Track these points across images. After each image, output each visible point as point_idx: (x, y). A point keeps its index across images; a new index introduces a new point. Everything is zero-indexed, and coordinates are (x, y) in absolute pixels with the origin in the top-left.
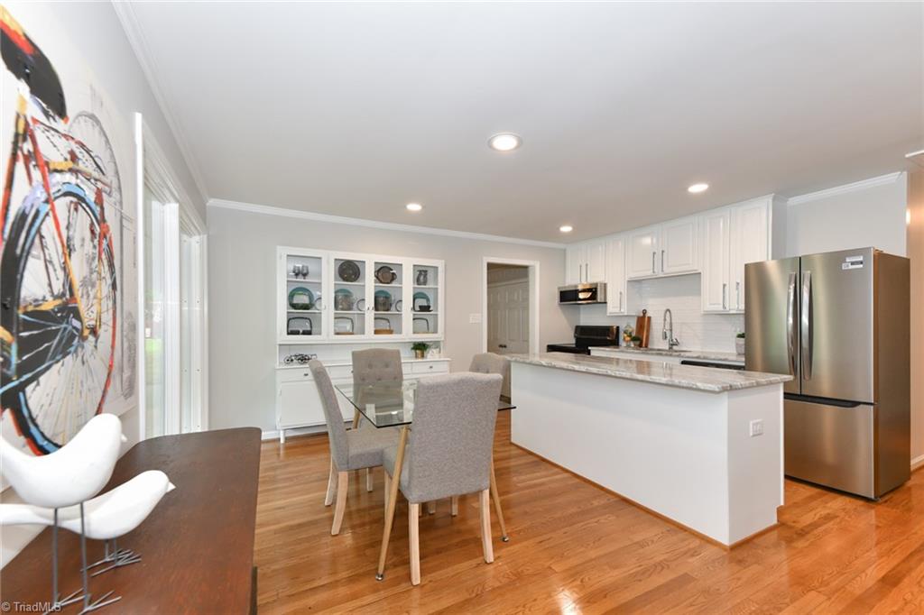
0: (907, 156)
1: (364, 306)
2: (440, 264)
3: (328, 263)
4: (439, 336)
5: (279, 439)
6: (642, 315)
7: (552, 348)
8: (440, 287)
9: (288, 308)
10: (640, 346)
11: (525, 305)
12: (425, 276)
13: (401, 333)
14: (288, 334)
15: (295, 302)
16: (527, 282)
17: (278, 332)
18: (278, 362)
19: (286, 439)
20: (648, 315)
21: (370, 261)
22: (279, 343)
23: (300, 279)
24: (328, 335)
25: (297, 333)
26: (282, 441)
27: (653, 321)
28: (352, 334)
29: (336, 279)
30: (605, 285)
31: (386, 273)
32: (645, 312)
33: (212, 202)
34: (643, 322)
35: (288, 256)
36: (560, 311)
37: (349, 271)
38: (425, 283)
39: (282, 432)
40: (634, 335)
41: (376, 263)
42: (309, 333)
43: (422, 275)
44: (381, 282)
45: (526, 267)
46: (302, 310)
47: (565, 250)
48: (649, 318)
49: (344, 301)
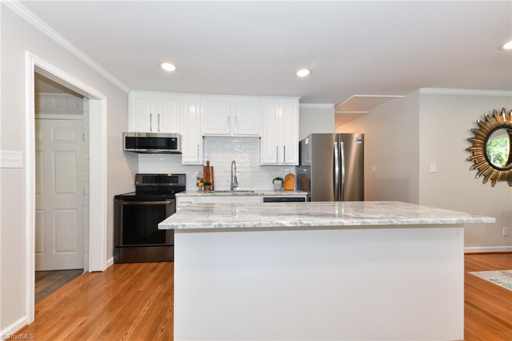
6: (206, 165)
20: (211, 165)
27: (215, 169)
32: (208, 163)
34: (208, 171)
36: (124, 158)
47: (128, 96)
48: (212, 167)
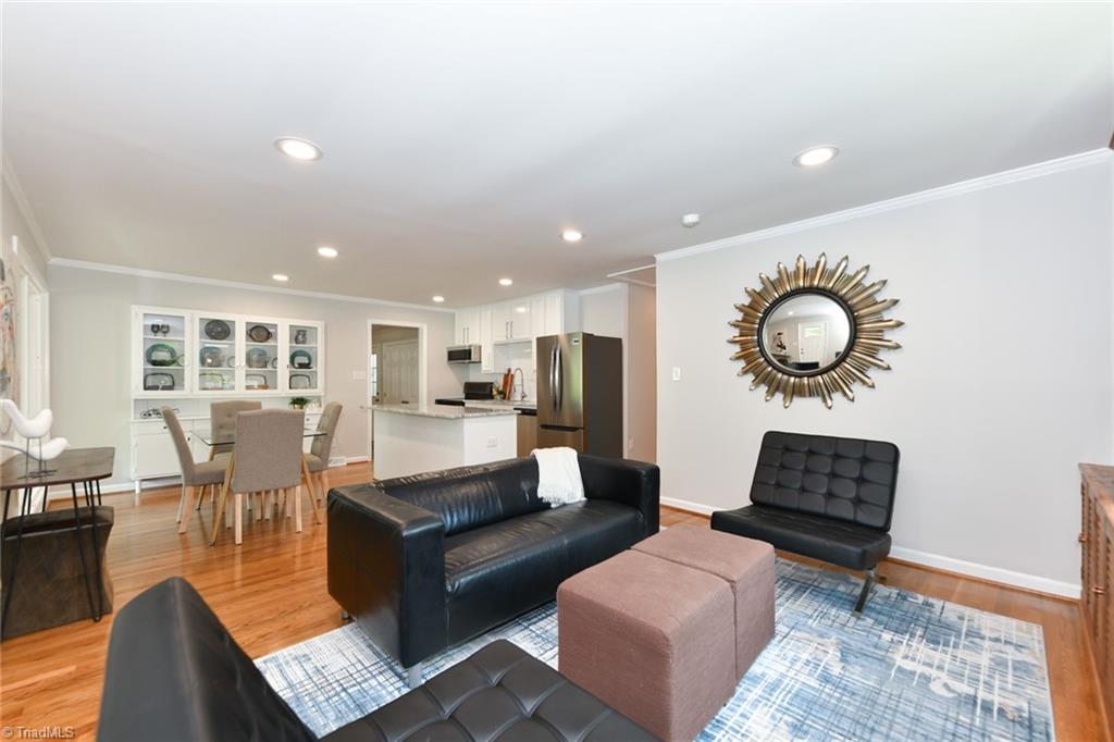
0: (609, 276)
1: (234, 363)
2: (319, 325)
3: (192, 322)
4: (319, 391)
5: (134, 491)
6: (507, 372)
7: (439, 402)
8: (318, 346)
9: (145, 364)
10: (504, 398)
11: (414, 363)
12: (304, 336)
13: (276, 388)
14: (145, 389)
15: (153, 358)
16: (417, 342)
17: (133, 387)
18: (132, 416)
19: (142, 490)
21: (241, 322)
22: (133, 397)
23: (160, 336)
24: (192, 390)
25: (155, 388)
26: (137, 491)
27: (516, 377)
28: (221, 389)
29: (201, 338)
30: (480, 347)
31: (260, 333)
32: (509, 370)
33: (54, 261)
34: (508, 378)
35: (145, 315)
36: (448, 369)
37: (218, 330)
38: (303, 342)
39: (137, 483)
40: (501, 389)
41: (247, 323)
42: (171, 388)
43: (299, 335)
44: (255, 340)
45: (416, 330)
46: (162, 366)
47: (453, 315)
48: (513, 375)
49: (210, 359)
